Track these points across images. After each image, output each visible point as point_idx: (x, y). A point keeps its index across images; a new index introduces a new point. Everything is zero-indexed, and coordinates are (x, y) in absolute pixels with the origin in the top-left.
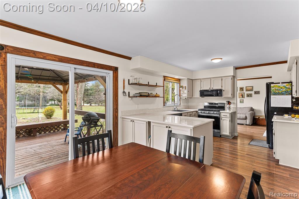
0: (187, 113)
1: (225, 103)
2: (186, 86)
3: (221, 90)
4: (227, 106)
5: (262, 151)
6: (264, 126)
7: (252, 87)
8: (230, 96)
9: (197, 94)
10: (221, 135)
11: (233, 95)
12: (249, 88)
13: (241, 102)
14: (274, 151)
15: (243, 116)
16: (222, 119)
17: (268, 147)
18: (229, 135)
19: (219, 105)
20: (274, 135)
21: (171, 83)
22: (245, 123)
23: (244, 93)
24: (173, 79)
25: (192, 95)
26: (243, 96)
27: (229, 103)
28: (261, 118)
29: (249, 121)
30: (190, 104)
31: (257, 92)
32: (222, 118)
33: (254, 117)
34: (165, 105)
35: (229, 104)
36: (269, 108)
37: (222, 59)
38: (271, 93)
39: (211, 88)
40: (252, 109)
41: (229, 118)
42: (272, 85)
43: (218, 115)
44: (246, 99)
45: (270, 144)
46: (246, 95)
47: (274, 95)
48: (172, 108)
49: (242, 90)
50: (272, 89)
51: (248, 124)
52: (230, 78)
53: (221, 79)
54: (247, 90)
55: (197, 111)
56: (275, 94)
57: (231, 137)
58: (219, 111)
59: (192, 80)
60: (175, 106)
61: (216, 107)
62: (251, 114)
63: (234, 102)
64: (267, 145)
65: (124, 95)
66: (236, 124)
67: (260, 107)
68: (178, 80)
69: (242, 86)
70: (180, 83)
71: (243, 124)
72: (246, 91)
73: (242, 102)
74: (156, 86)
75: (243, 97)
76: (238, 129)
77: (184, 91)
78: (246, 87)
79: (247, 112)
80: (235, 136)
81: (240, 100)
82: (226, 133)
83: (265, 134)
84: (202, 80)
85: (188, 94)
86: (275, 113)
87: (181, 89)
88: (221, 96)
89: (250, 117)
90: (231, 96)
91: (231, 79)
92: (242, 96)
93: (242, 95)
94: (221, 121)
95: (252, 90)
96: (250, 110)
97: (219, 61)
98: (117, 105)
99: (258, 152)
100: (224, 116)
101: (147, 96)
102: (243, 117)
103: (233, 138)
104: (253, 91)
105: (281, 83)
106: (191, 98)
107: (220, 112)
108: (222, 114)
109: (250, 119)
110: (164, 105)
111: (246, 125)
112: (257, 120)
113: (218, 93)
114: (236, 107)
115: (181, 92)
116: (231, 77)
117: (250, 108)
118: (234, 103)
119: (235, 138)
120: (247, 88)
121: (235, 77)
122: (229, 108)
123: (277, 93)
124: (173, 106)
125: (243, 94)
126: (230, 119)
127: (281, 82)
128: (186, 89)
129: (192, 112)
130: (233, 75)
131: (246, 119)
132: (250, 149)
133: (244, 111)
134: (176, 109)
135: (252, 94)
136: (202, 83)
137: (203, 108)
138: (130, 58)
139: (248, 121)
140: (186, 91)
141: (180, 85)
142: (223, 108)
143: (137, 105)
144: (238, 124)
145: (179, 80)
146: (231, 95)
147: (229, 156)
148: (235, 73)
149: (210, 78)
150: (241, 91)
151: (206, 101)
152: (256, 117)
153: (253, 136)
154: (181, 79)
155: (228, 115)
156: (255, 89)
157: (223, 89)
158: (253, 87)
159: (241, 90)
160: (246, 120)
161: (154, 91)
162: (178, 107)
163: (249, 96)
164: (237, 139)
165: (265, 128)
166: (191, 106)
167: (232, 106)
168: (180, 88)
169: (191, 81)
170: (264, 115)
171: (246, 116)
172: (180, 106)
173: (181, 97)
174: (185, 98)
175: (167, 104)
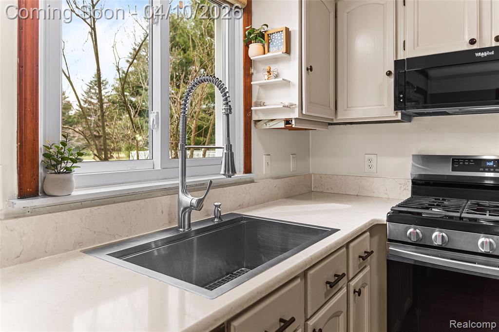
2: (294, 27)
25: (332, 104)
60: (186, 190)
70: (248, 9)
87: (255, 49)
106: (327, 124)
136: (406, 14)
141: (248, 21)
172: (252, 181)
173: (255, 117)
174: (288, 122)
175: (76, 172)
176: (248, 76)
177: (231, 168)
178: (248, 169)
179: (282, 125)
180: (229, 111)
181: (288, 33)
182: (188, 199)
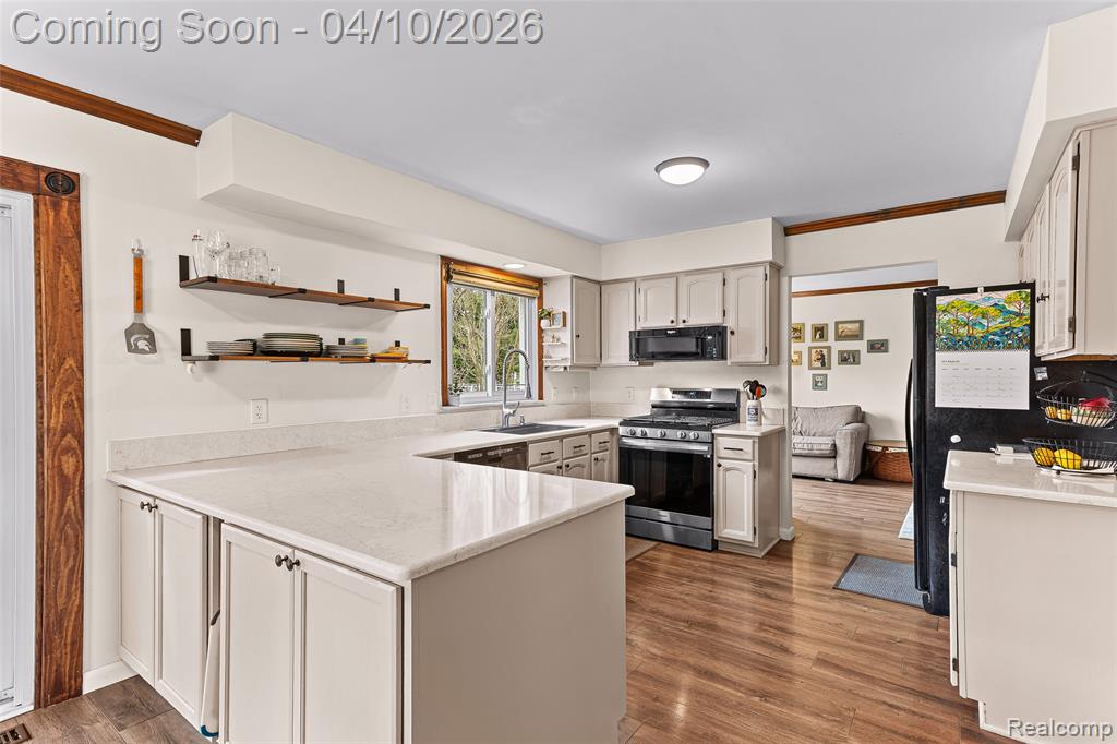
0: (561, 438)
1: (742, 389)
2: (568, 311)
3: (720, 332)
4: (747, 404)
5: (895, 633)
6: (903, 483)
7: (857, 325)
8: (758, 356)
9: (620, 350)
10: (715, 543)
11: (774, 352)
12: (849, 326)
13: (815, 385)
14: (953, 655)
15: (822, 444)
16: (719, 465)
17: (921, 603)
18: (751, 540)
19: (714, 399)
20: (954, 564)
21: (489, 293)
22: (832, 474)
23: (829, 348)
24: (500, 277)
25: (598, 355)
26: (823, 361)
27: (756, 389)
28: (893, 450)
29: (847, 466)
30: (595, 396)
31: (877, 346)
32: (721, 461)
33: (865, 445)
34: (451, 403)
35: (754, 393)
36: (928, 413)
37: (705, 164)
38: (935, 338)
39: (681, 321)
40: (859, 416)
41: (753, 460)
42: (941, 301)
43: (706, 448)
44: (837, 373)
45: (927, 588)
46: (835, 358)
47: (949, 348)
48: (494, 418)
49: (822, 337)
50: (942, 319)
51: (840, 476)
52: (760, 272)
53: (719, 276)
54: (839, 337)
55: (613, 430)
56: (955, 345)
57: (760, 548)
58: (708, 428)
59: (598, 282)
60: (506, 407)
61: (706, 409)
62: (855, 436)
63: (777, 385)
64: (917, 597)
65: (133, 349)
66: (787, 477)
67: (890, 406)
68: (531, 283)
69: (819, 321)
70: (540, 298)
71: (823, 479)
72: (836, 340)
73: (820, 384)
74: (396, 304)
75: (823, 364)
76: (794, 504)
77: (556, 335)
78: (837, 323)
79: (840, 427)
80: (781, 540)
81: (814, 375)
82: (741, 533)
83: (908, 529)
84: (643, 286)
85: (577, 351)
86: (955, 439)
87: (544, 323)
88: (723, 356)
89: (848, 450)
90: (762, 360)
91: (763, 277)
92: (822, 358)
93: (823, 356)
94: (719, 475)
95: (858, 336)
96: (850, 419)
97: (695, 171)
98: (69, 405)
99: (877, 643)
100: (730, 454)
101: (304, 356)
102: (823, 447)
103: (768, 554)
104: (862, 339)
105: (981, 289)
106: (594, 368)
107: (713, 435)
108: (721, 443)
109: (850, 455)
110: (446, 403)
111: (836, 481)
112: (876, 459)
113: (707, 343)
114: (786, 406)
115: (547, 341)
116: (762, 269)
117: (851, 408)
118: (777, 391)
119: (780, 552)
120: (840, 326)
121: (782, 271)
122: (757, 412)
123: (966, 339)
124: (500, 407)
125: (825, 351)
126: (757, 463)
127: (981, 284)
128: (565, 325)
129: (590, 433)
130: (771, 258)
131: (834, 457)
132: (839, 621)
133: (827, 421)
134: (513, 422)
135: (858, 351)
136: (641, 298)
137: (647, 411)
138: (190, 136)
139: (843, 466)
140: (566, 336)
141: (540, 305)
142: (729, 413)
143: (252, 406)
144: (795, 476)
145: (539, 283)
146: (763, 352)
147: (752, 639)
148: (780, 249)
149: (676, 276)
150: (818, 341)
151: (661, 384)
152: (873, 449)
153: (858, 538)
154: (546, 278)
155: (747, 445)
156: (871, 334)
157: (730, 324)
158: (861, 322)
159: (818, 336)
160: (833, 460)
161: (382, 329)
162: (520, 412)
163: (848, 358)
164: (790, 559)
165: (908, 494)
166: (598, 404)
167: (767, 402)
168: (540, 319)
169: (594, 290)
170: (905, 439)
171: (834, 445)
172: (544, 405)
173: (545, 364)
174: (565, 368)
175: (461, 396)
176: (541, 339)
177: (529, 395)
178: (541, 398)
179: (562, 369)
180: (528, 368)
181: (564, 314)
182: (507, 411)
